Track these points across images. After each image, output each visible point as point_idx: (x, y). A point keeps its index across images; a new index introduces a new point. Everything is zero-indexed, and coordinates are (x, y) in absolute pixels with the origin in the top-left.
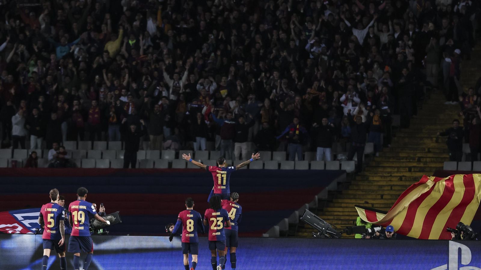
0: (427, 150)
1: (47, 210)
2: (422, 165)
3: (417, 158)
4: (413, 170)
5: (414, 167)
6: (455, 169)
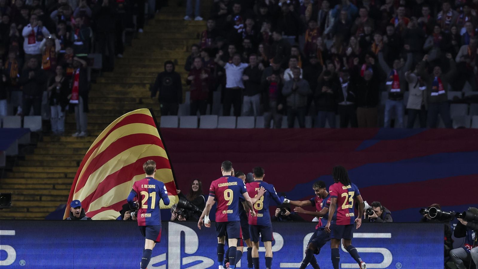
6: (176, 126)
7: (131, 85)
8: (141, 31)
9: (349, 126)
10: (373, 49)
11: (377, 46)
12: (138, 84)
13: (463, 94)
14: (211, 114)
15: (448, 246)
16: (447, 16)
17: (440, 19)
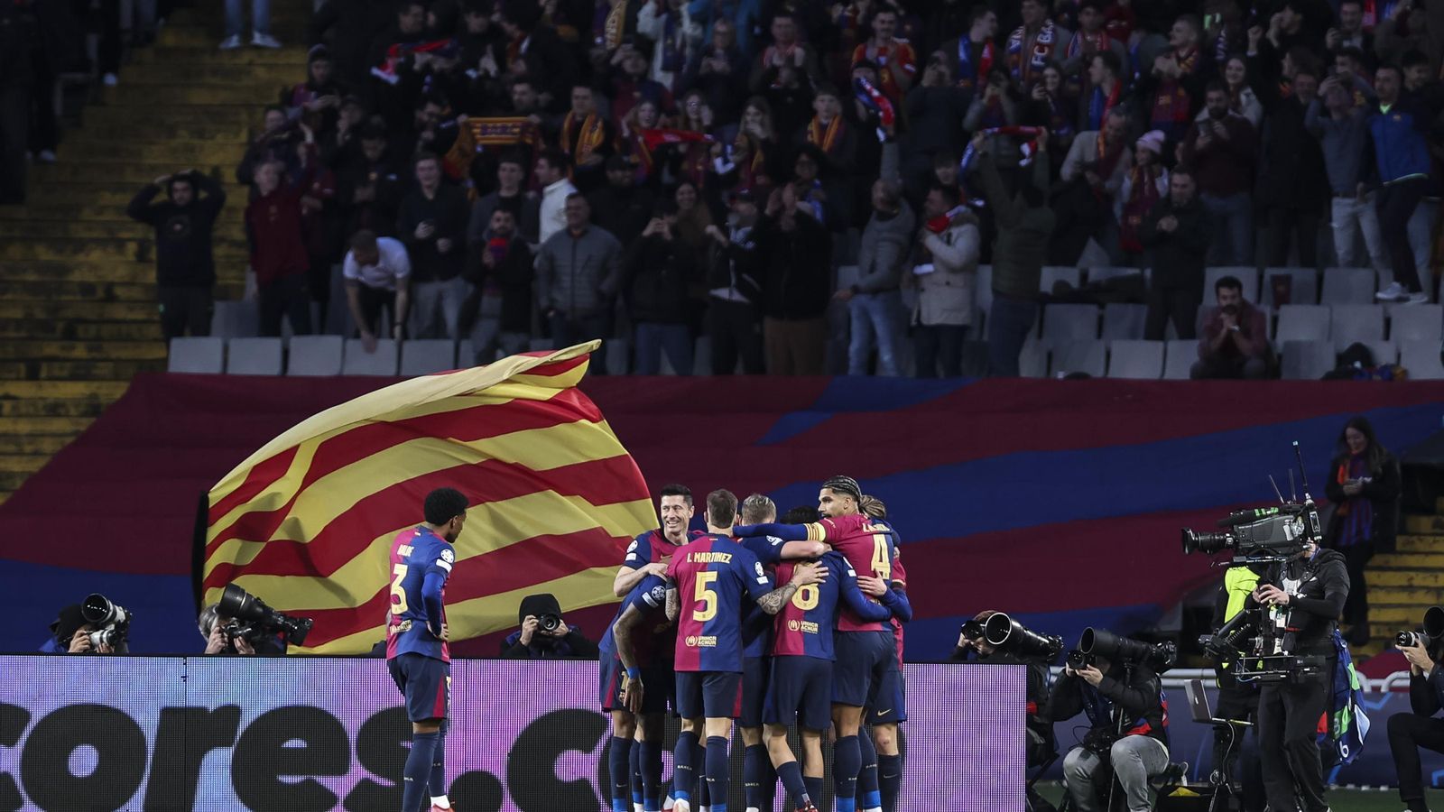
0: (100, 293)
1: (692, 558)
2: (80, 352)
3: (60, 326)
4: (43, 374)
5: (52, 359)
6: (215, 369)
7: (81, 246)
8: (111, 80)
9: (739, 369)
10: (813, 137)
11: (823, 129)
12: (101, 243)
13: (1084, 276)
14: (322, 332)
15: (1040, 734)
16: (1038, 44)
17: (1018, 50)
